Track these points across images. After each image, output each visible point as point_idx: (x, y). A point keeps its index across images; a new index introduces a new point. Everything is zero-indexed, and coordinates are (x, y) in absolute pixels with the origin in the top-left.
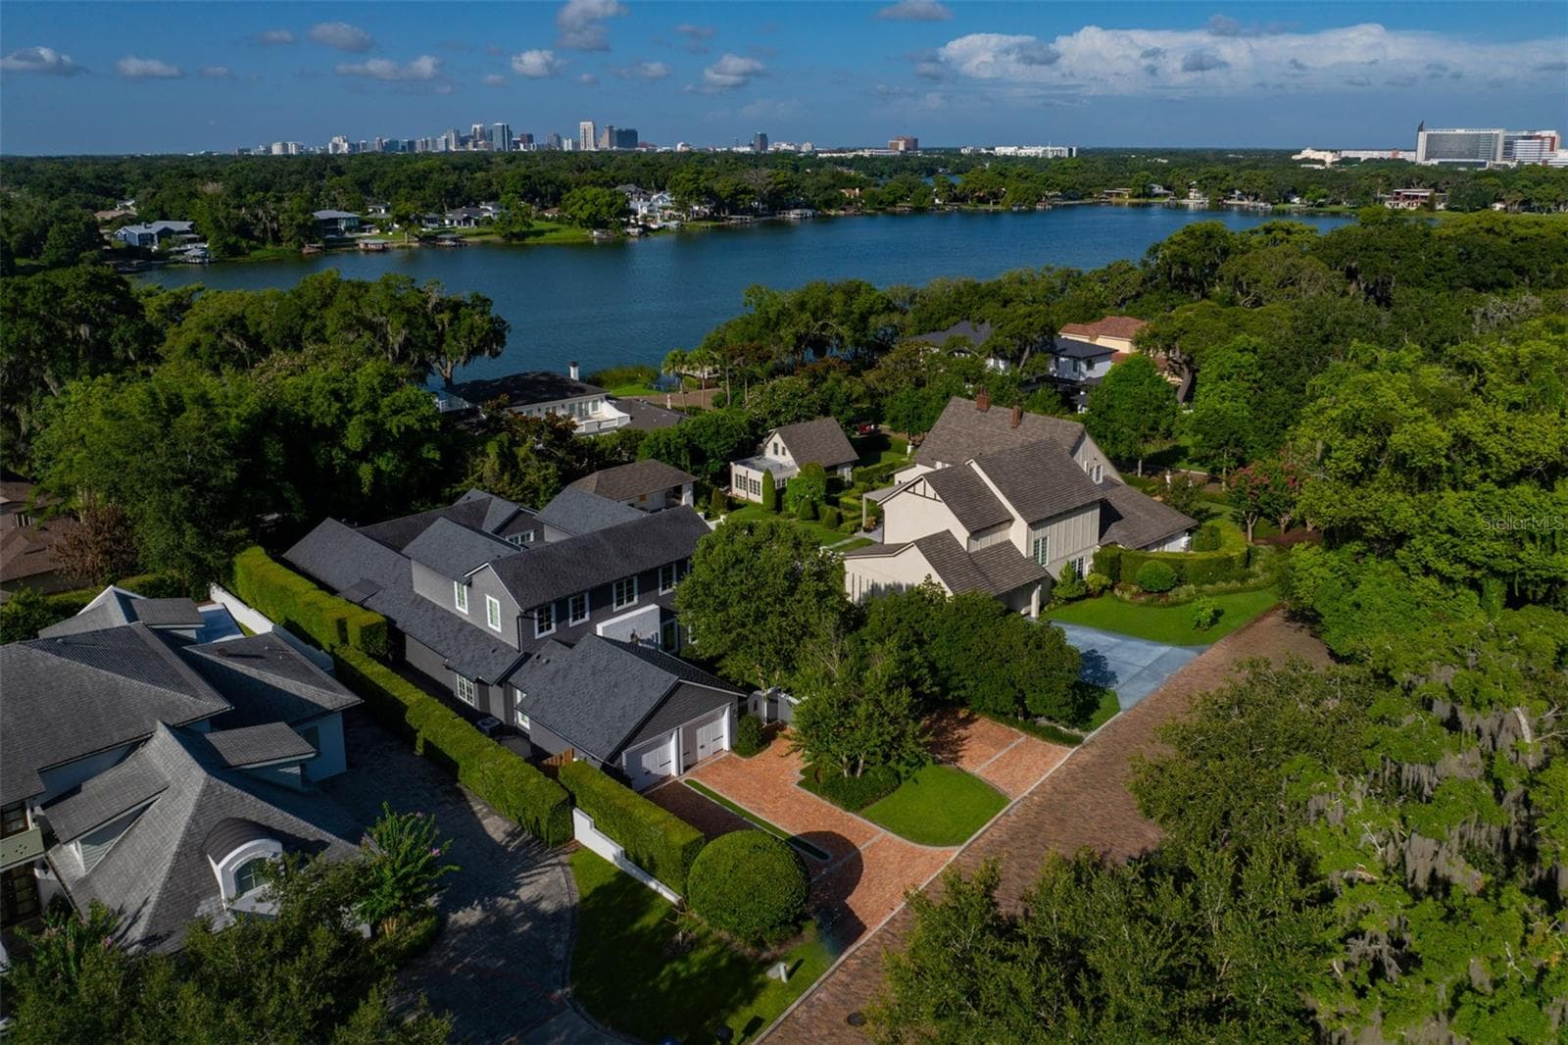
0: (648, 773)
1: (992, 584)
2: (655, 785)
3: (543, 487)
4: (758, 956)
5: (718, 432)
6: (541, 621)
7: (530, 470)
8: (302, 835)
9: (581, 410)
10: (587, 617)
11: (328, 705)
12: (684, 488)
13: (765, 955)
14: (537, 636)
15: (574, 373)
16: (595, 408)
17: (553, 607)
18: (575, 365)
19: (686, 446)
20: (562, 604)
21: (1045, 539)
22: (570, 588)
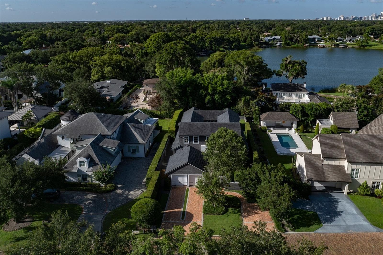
0: (180, 182)
2: (179, 186)
4: (139, 227)
6: (185, 140)
7: (253, 107)
8: (96, 161)
9: (299, 96)
10: (198, 143)
11: (140, 142)
12: (294, 122)
14: (184, 143)
15: (305, 86)
16: (304, 96)
18: (305, 83)
20: (191, 137)
21: (358, 170)
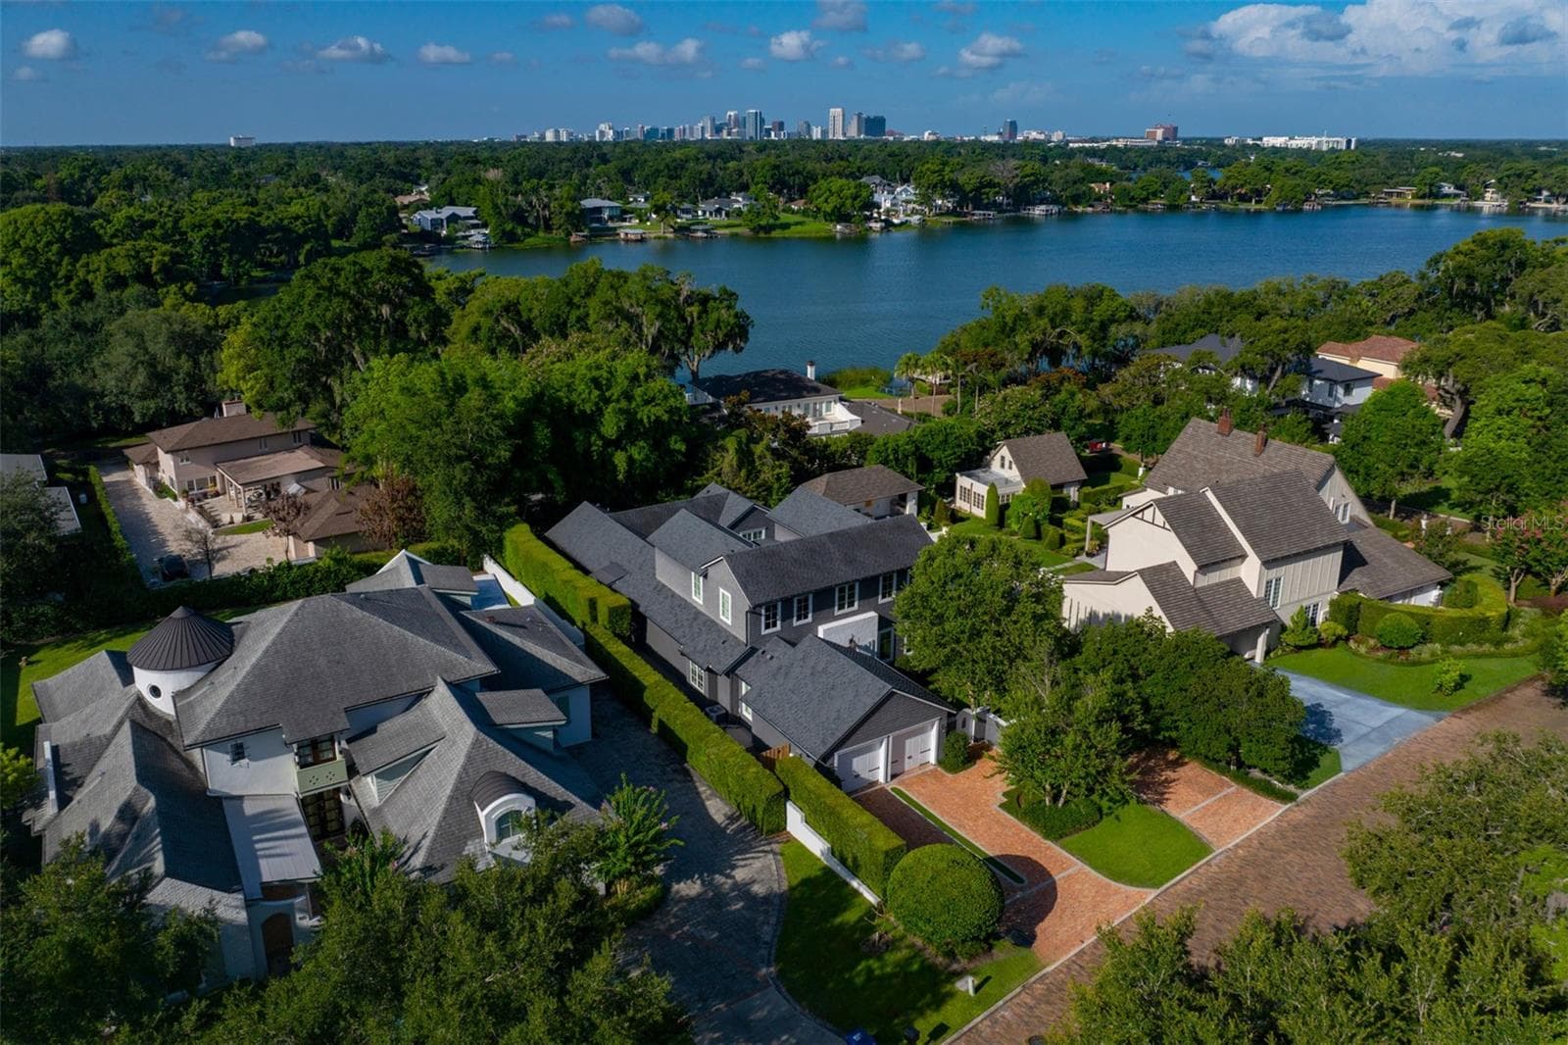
0: (857, 776)
1: (1217, 623)
2: (863, 789)
3: (776, 486)
4: (949, 965)
5: (946, 441)
6: (767, 618)
7: (765, 468)
8: (552, 794)
9: (815, 410)
10: (810, 619)
11: (579, 678)
12: (909, 496)
13: (955, 966)
14: (764, 632)
15: (811, 373)
16: (828, 409)
17: (779, 605)
18: (812, 365)
19: (914, 454)
20: (787, 602)
21: (1278, 580)
22: (795, 588)
